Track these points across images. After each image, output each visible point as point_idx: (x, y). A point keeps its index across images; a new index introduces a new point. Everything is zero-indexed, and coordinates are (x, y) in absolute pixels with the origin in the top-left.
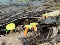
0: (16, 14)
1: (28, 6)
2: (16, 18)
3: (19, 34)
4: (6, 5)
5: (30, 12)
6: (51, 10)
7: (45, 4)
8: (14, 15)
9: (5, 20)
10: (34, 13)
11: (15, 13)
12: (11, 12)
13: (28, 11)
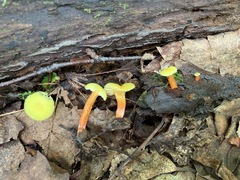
1: (109, 13)
2: (55, 56)
3: (66, 116)
9: (12, 65)
10: (133, 39)
12: (32, 40)
13: (107, 33)
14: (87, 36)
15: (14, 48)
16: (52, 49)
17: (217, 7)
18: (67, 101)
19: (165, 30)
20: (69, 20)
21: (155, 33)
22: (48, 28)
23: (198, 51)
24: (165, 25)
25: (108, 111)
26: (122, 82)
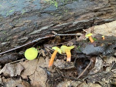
0: (40, 30)
1: (60, 14)
2: (40, 35)
3: (43, 63)
4: (23, 12)
5: (63, 24)
6: (107, 20)
7: (95, 8)
8: (36, 32)
9: (22, 39)
10: (71, 26)
11: (38, 28)
12: (31, 27)
13: (60, 23)
14: (52, 25)
15: (24, 30)
16: (38, 31)
17: (105, 9)
18: (44, 55)
19: (84, 21)
20: (45, 18)
21: (81, 22)
22: (37, 22)
23: (102, 29)
24: (84, 18)
25: (63, 60)
26: (68, 46)
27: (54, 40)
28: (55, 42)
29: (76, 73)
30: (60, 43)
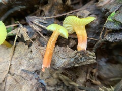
25: (68, 48)
26: (80, 17)
27: (49, 7)
28: (50, 11)
29: (94, 71)
30: (60, 12)
